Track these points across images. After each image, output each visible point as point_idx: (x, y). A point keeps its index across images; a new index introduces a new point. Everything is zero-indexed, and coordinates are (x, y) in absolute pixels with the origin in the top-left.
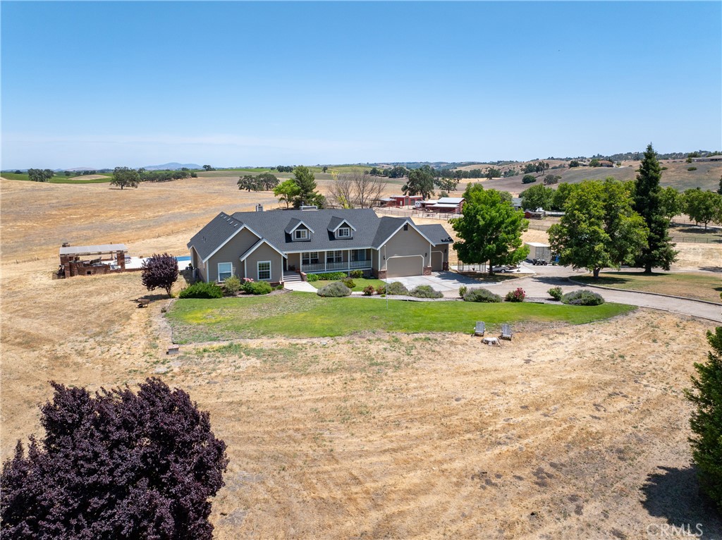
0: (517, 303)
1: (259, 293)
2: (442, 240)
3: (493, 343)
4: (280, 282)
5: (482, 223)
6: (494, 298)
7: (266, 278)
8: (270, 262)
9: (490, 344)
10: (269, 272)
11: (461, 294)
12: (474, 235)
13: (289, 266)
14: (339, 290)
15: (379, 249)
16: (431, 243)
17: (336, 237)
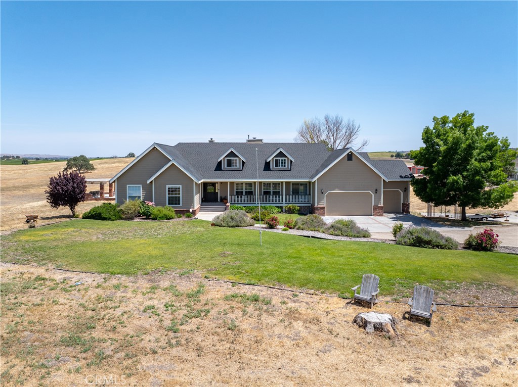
1: (155, 219)
2: (401, 177)
4: (191, 210)
5: (443, 148)
7: (176, 204)
8: (181, 186)
10: (179, 197)
11: (395, 234)
14: (232, 218)
15: (315, 179)
16: (383, 177)
17: (271, 168)
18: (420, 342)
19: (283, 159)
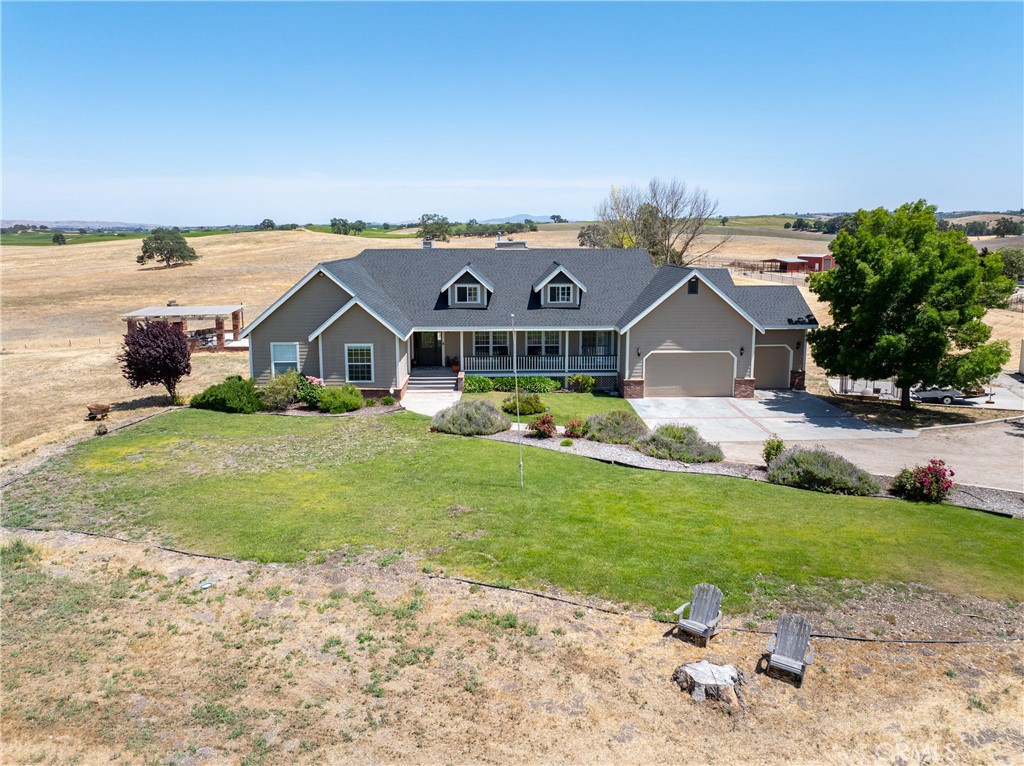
0: (922, 505)
1: (325, 411)
2: (790, 321)
3: (708, 694)
4: (392, 391)
6: (852, 482)
7: (363, 378)
8: (371, 346)
9: (699, 695)
10: (369, 366)
11: (768, 457)
12: (854, 309)
13: (447, 358)
14: (469, 418)
15: (626, 329)
16: (756, 326)
17: (542, 303)
18: (779, 721)
19: (566, 285)
